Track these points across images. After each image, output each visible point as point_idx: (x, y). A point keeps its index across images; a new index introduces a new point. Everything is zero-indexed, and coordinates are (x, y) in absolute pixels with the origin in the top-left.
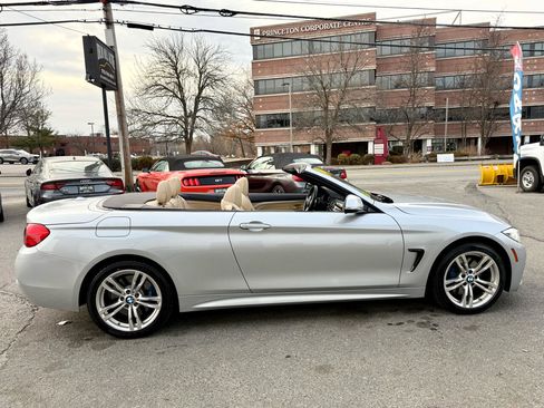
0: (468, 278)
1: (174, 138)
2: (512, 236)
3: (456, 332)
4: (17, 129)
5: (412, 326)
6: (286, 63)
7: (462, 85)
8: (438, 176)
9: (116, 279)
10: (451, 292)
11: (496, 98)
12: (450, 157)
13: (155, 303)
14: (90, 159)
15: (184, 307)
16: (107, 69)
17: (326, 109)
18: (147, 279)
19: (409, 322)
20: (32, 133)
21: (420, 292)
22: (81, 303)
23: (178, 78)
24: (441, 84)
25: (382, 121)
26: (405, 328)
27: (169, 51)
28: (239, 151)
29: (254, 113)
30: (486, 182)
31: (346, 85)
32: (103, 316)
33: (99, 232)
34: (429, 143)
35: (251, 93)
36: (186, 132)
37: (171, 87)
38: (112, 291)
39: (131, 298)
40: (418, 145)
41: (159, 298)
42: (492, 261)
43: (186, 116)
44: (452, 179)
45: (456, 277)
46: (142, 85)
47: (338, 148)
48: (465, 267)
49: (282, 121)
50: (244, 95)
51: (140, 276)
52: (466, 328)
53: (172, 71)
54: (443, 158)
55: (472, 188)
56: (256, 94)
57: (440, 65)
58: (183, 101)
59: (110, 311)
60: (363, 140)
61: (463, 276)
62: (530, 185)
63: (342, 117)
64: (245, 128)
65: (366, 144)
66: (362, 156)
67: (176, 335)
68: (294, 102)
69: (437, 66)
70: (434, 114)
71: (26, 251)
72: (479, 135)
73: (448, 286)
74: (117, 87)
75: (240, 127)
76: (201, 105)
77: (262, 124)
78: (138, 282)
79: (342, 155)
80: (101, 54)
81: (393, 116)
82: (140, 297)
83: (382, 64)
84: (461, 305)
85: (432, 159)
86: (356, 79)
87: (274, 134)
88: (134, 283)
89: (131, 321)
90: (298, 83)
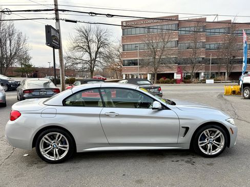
0: (210, 141)
1: (85, 70)
2: (231, 122)
3: (203, 166)
4: (16, 64)
5: (183, 163)
6: (137, 37)
7: (218, 48)
8: (206, 90)
9: (49, 136)
10: (202, 147)
11: (233, 54)
12: (212, 81)
13: (66, 148)
14: (46, 79)
15: (79, 150)
16: (56, 40)
17: (155, 58)
18: (63, 137)
19: (182, 160)
20: (23, 66)
21: (187, 147)
22: (33, 146)
23: (88, 43)
24: (208, 47)
25: (181, 64)
26: (180, 163)
27: (84, 31)
28: (115, 76)
29: (122, 59)
30: (227, 94)
31: (164, 48)
32: (42, 153)
33: (43, 115)
34: (202, 74)
35: (121, 50)
36: (91, 67)
37: (85, 47)
38: (47, 142)
39: (55, 145)
40: (197, 75)
41: (68, 146)
42: (221, 133)
43: (91, 60)
44: (212, 91)
45: (204, 140)
46: (72, 46)
47: (160, 76)
48: (208, 136)
49: (134, 63)
50: (118, 51)
51: (60, 136)
52: (208, 164)
53: (85, 40)
54: (209, 81)
55: (221, 96)
56: (123, 51)
57: (208, 39)
58: (90, 53)
59: (46, 151)
60: (172, 72)
61: (208, 140)
62: (248, 96)
63: (162, 62)
64: (118, 66)
65: (173, 74)
66: (171, 79)
67: (75, 163)
68: (140, 55)
69: (206, 39)
70: (205, 61)
71: (10, 122)
72: (226, 71)
73: (200, 144)
74: (60, 48)
75: (116, 65)
76: (98, 56)
77: (126, 64)
78: (59, 138)
79: (162, 79)
80: (53, 33)
81: (186, 62)
82: (59, 145)
83: (181, 38)
84: (206, 153)
85: (204, 82)
86: (169, 45)
87: (131, 69)
88: (57, 139)
89: (55, 156)
90: (142, 46)
